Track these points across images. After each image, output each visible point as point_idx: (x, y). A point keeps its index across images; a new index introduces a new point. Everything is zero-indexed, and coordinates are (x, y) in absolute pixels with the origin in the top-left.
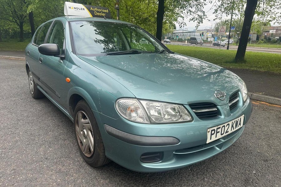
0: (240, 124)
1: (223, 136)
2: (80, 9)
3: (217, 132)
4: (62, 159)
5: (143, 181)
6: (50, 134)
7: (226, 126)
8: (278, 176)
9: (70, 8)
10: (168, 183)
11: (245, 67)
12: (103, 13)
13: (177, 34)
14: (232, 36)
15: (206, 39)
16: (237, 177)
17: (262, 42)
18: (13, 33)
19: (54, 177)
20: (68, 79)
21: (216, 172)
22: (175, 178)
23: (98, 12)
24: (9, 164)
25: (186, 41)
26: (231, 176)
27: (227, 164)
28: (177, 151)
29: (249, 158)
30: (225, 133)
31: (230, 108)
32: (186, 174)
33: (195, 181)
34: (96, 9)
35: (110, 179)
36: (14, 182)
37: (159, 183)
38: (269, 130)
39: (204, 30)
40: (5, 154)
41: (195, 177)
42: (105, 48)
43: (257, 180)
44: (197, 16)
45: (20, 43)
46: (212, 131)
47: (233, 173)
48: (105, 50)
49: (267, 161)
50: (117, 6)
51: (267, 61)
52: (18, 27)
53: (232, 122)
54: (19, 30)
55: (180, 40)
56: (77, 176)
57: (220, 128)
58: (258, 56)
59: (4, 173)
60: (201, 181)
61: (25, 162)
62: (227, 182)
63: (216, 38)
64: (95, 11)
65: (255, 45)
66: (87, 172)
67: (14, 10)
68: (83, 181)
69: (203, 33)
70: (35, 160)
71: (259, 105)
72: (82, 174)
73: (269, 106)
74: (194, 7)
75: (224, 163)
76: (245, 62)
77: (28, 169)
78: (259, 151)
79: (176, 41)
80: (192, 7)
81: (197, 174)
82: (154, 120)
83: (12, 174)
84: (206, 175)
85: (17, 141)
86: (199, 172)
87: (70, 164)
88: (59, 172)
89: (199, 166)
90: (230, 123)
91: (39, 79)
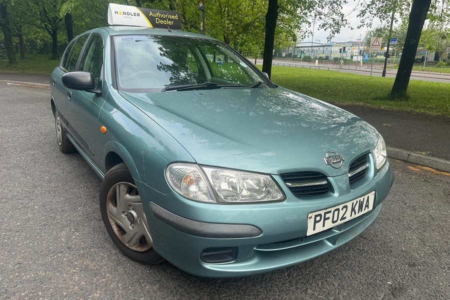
0: (367, 206)
1: (336, 224)
2: (133, 14)
3: (325, 219)
4: (93, 250)
5: (211, 289)
6: (80, 209)
7: (341, 209)
8: (427, 290)
9: (116, 12)
10: (249, 295)
11: (405, 106)
12: (169, 20)
13: (302, 49)
14: (393, 53)
15: (350, 58)
16: (361, 289)
17: (444, 63)
18: (43, 45)
19: (77, 278)
20: (104, 128)
21: (329, 280)
22: (261, 287)
23: (161, 19)
24: (12, 255)
25: (317, 61)
26: (350, 288)
27: (348, 268)
28: (259, 246)
29: (385, 259)
30: (339, 219)
31: (350, 181)
32: (280, 282)
33: (291, 293)
34: (158, 14)
35: (160, 284)
36: (16, 282)
37: (234, 294)
38: (429, 214)
39: (348, 42)
40: (8, 239)
41: (293, 286)
42: (173, 77)
43: (392, 296)
44: (331, 22)
45: (52, 61)
46: (316, 216)
47: (355, 283)
48: (172, 81)
49: (414, 265)
50: (201, 5)
51: (446, 98)
52: (50, 36)
53: (353, 203)
54: (51, 41)
55: (307, 59)
56: (111, 276)
57: (330, 212)
58: (432, 88)
59: (4, 268)
60: (301, 293)
61: (36, 252)
62: (343, 297)
63: (366, 56)
64: (157, 17)
65: (431, 68)
66: (127, 272)
67: (44, 9)
68: (120, 285)
69: (344, 48)
70: (52, 249)
71: (419, 172)
72: (119, 274)
73: (436, 174)
74: (327, 6)
75: (343, 265)
76: (407, 98)
77: (40, 263)
78: (404, 249)
79: (300, 61)
80: (324, 6)
81: (297, 282)
82: (223, 197)
83: (16, 270)
84: (311, 284)
85: (28, 220)
86: (300, 279)
87: (103, 258)
88: (85, 269)
89: (302, 270)
90: (349, 205)
91: (67, 124)
